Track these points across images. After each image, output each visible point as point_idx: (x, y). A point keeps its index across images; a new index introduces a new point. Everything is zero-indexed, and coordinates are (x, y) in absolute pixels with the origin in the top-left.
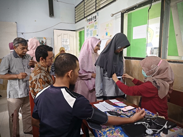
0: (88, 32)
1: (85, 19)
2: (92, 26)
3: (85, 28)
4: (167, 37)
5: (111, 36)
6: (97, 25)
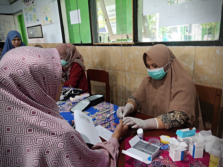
0: (28, 16)
2: (31, 9)
3: (23, 11)
4: (96, 22)
5: (51, 21)
6: (36, 7)
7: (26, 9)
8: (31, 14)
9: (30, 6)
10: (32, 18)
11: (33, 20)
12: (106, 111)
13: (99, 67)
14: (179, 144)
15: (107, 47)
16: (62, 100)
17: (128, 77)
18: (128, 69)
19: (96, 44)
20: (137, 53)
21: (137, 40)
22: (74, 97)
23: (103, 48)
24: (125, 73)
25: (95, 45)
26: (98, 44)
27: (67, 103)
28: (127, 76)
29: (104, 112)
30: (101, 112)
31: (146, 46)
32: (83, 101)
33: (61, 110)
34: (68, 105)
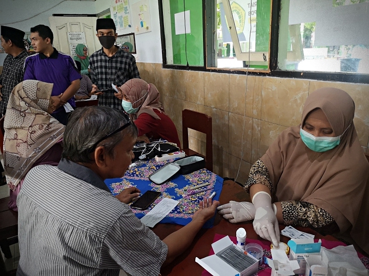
0: (117, 19)
2: (121, 8)
3: (111, 10)
4: (213, 33)
5: (147, 28)
6: (127, 6)
7: (114, 8)
8: (122, 16)
9: (120, 3)
10: (122, 22)
11: (123, 25)
12: (201, 185)
13: (213, 106)
14: (288, 262)
15: (227, 74)
16: (144, 160)
17: (256, 127)
18: (258, 114)
19: (209, 68)
20: (274, 88)
21: (276, 66)
22: (160, 156)
23: (221, 76)
24: (253, 120)
25: (209, 70)
26: (213, 68)
27: (150, 164)
28: (255, 125)
29: (198, 186)
30: (195, 185)
31: (289, 77)
32: (170, 165)
33: (137, 175)
34: (150, 169)
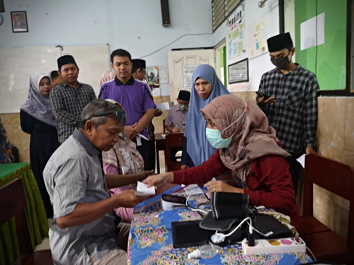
0: (231, 46)
1: (226, 21)
2: (237, 34)
3: (226, 39)
5: (264, 49)
6: (243, 29)
7: (230, 36)
8: (236, 43)
9: (236, 28)
10: (236, 49)
11: (238, 51)
